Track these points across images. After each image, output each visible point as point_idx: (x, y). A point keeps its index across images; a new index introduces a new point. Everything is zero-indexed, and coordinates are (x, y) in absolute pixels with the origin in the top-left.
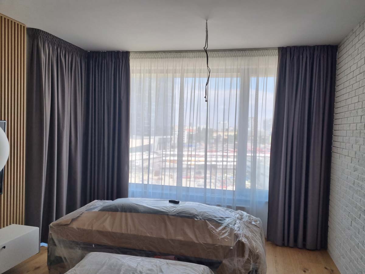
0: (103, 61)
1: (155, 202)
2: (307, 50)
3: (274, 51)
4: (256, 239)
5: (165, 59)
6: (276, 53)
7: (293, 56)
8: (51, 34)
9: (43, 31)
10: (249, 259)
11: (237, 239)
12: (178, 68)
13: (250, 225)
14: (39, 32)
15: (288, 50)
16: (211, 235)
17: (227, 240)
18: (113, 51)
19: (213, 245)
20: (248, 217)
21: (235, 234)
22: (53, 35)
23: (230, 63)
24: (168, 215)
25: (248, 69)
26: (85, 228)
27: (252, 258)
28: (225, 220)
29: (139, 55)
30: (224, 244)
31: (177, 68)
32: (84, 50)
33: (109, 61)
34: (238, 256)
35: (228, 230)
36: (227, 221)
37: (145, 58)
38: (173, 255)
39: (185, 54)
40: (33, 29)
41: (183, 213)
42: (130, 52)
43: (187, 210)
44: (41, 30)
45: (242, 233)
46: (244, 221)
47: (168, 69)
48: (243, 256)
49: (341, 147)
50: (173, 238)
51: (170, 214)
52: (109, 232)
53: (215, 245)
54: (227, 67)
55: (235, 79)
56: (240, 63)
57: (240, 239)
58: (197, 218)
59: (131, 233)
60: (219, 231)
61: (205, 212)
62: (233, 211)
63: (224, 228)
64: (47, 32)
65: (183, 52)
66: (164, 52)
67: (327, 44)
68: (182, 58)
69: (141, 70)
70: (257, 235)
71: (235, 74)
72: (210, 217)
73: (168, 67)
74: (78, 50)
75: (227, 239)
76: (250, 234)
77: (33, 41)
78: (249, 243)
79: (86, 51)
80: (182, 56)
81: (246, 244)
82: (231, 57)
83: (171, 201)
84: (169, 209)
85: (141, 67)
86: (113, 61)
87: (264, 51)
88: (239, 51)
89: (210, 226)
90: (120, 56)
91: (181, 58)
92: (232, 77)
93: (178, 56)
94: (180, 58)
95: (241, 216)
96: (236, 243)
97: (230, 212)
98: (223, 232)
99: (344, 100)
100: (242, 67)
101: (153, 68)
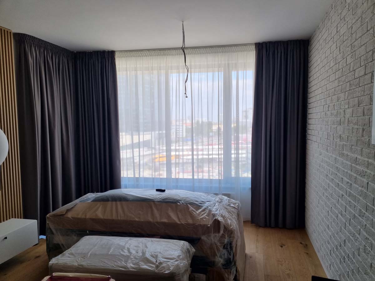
0: (90, 61)
2: (281, 45)
3: (251, 47)
4: (231, 218)
5: (149, 57)
6: (253, 48)
7: (268, 51)
8: (37, 38)
9: (29, 35)
10: (224, 234)
11: (213, 218)
12: (162, 65)
13: (229, 207)
14: (25, 36)
15: (264, 46)
16: (192, 216)
17: (205, 220)
19: (194, 224)
21: (212, 214)
22: (39, 39)
23: (211, 59)
24: (154, 201)
25: (228, 64)
26: (79, 216)
27: (226, 233)
28: (205, 203)
29: (124, 54)
30: (202, 223)
33: (95, 60)
34: (215, 232)
35: (207, 212)
36: (207, 204)
37: (130, 57)
39: (168, 51)
40: (19, 34)
41: (167, 199)
42: (115, 51)
43: (171, 197)
44: (27, 35)
45: (218, 213)
46: (223, 204)
48: (219, 232)
50: (159, 220)
51: (156, 200)
52: (101, 219)
54: (208, 63)
55: (217, 73)
56: (221, 59)
57: (217, 218)
58: (180, 203)
59: (121, 219)
60: (199, 213)
61: (187, 197)
62: (214, 196)
63: (204, 210)
64: (33, 36)
66: (149, 50)
69: (127, 68)
70: (234, 215)
71: (217, 69)
72: (192, 201)
73: (153, 64)
74: (64, 51)
75: (206, 218)
76: (227, 214)
77: (20, 45)
79: (72, 52)
80: (166, 53)
81: (221, 221)
82: (212, 53)
83: (157, 190)
84: (155, 196)
85: (127, 65)
86: (100, 61)
88: (219, 47)
89: (191, 208)
90: (106, 56)
91: (165, 56)
92: (213, 72)
95: (221, 199)
96: (212, 221)
97: (211, 197)
98: (202, 213)
100: (222, 62)
101: (138, 66)
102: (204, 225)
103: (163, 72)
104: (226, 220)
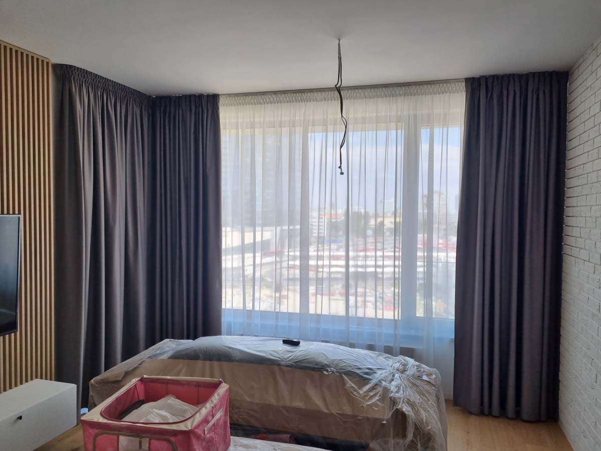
0: (177, 113)
1: (260, 342)
2: (514, 81)
3: (458, 85)
4: (427, 407)
5: (276, 104)
6: (461, 87)
7: (491, 92)
8: (91, 72)
9: (78, 68)
10: (414, 441)
11: (393, 407)
13: (419, 381)
14: (71, 70)
15: (483, 83)
16: (351, 400)
17: (376, 409)
18: (193, 95)
19: (354, 416)
20: (416, 367)
21: (390, 398)
22: (94, 74)
23: (383, 107)
24: (279, 365)
25: (415, 116)
27: (419, 439)
28: (375, 373)
29: (234, 99)
30: (372, 415)
31: (296, 118)
32: (146, 95)
33: (186, 111)
34: (396, 435)
35: (378, 392)
36: (379, 375)
37: (243, 105)
38: (286, 433)
39: (309, 94)
40: (62, 65)
41: (305, 361)
42: (219, 95)
43: (311, 357)
44: (75, 67)
45: (402, 396)
46: (408, 375)
47: (281, 120)
48: (404, 436)
49: (577, 246)
50: (288, 404)
51: (284, 363)
53: (358, 416)
54: (379, 114)
55: (394, 132)
56: (401, 106)
57: (399, 407)
58: (327, 371)
60: (365, 392)
61: (341, 360)
62: (390, 358)
63: (373, 388)
64: (84, 70)
65: (306, 92)
66: (275, 93)
67: (550, 70)
68: (304, 101)
69: (237, 123)
70: (430, 400)
71: (393, 125)
72: (350, 369)
73: (281, 117)
74: (136, 95)
75: (377, 406)
76: (416, 398)
77: (63, 84)
78: (415, 414)
79: (150, 96)
80: (305, 98)
81: (408, 415)
82: (386, 96)
83: (286, 342)
84: (282, 355)
85: (238, 119)
86: (193, 111)
87: (441, 85)
88: (400, 86)
89: (350, 383)
90: (203, 103)
91: (303, 103)
92: (388, 129)
93: (297, 98)
94: (302, 101)
95: (403, 365)
96: (391, 413)
97: (384, 359)
98: (371, 394)
99: (581, 165)
100: (404, 113)
101: (256, 120)
102: (376, 420)
103: (299, 130)
104: (416, 411)
